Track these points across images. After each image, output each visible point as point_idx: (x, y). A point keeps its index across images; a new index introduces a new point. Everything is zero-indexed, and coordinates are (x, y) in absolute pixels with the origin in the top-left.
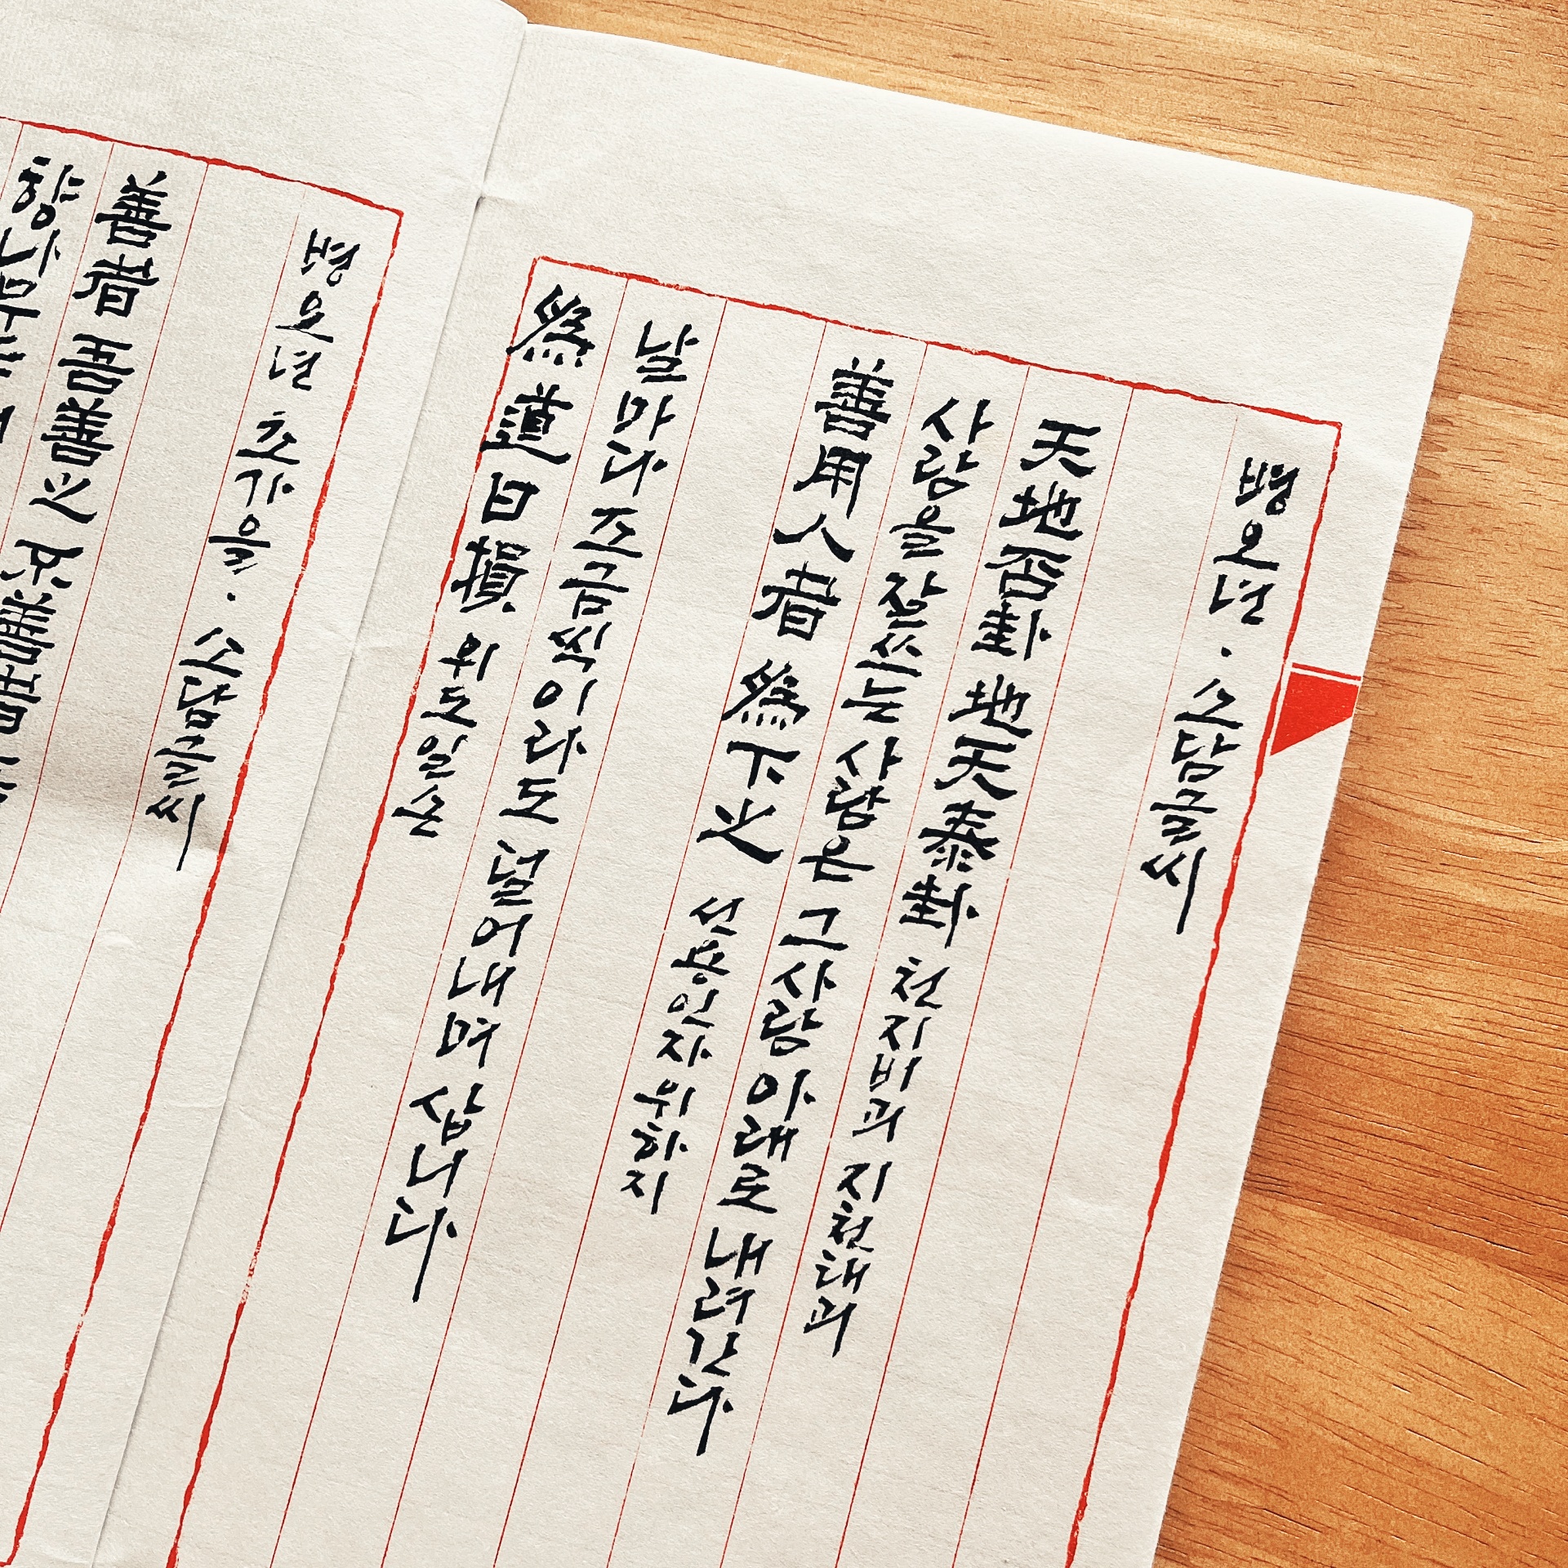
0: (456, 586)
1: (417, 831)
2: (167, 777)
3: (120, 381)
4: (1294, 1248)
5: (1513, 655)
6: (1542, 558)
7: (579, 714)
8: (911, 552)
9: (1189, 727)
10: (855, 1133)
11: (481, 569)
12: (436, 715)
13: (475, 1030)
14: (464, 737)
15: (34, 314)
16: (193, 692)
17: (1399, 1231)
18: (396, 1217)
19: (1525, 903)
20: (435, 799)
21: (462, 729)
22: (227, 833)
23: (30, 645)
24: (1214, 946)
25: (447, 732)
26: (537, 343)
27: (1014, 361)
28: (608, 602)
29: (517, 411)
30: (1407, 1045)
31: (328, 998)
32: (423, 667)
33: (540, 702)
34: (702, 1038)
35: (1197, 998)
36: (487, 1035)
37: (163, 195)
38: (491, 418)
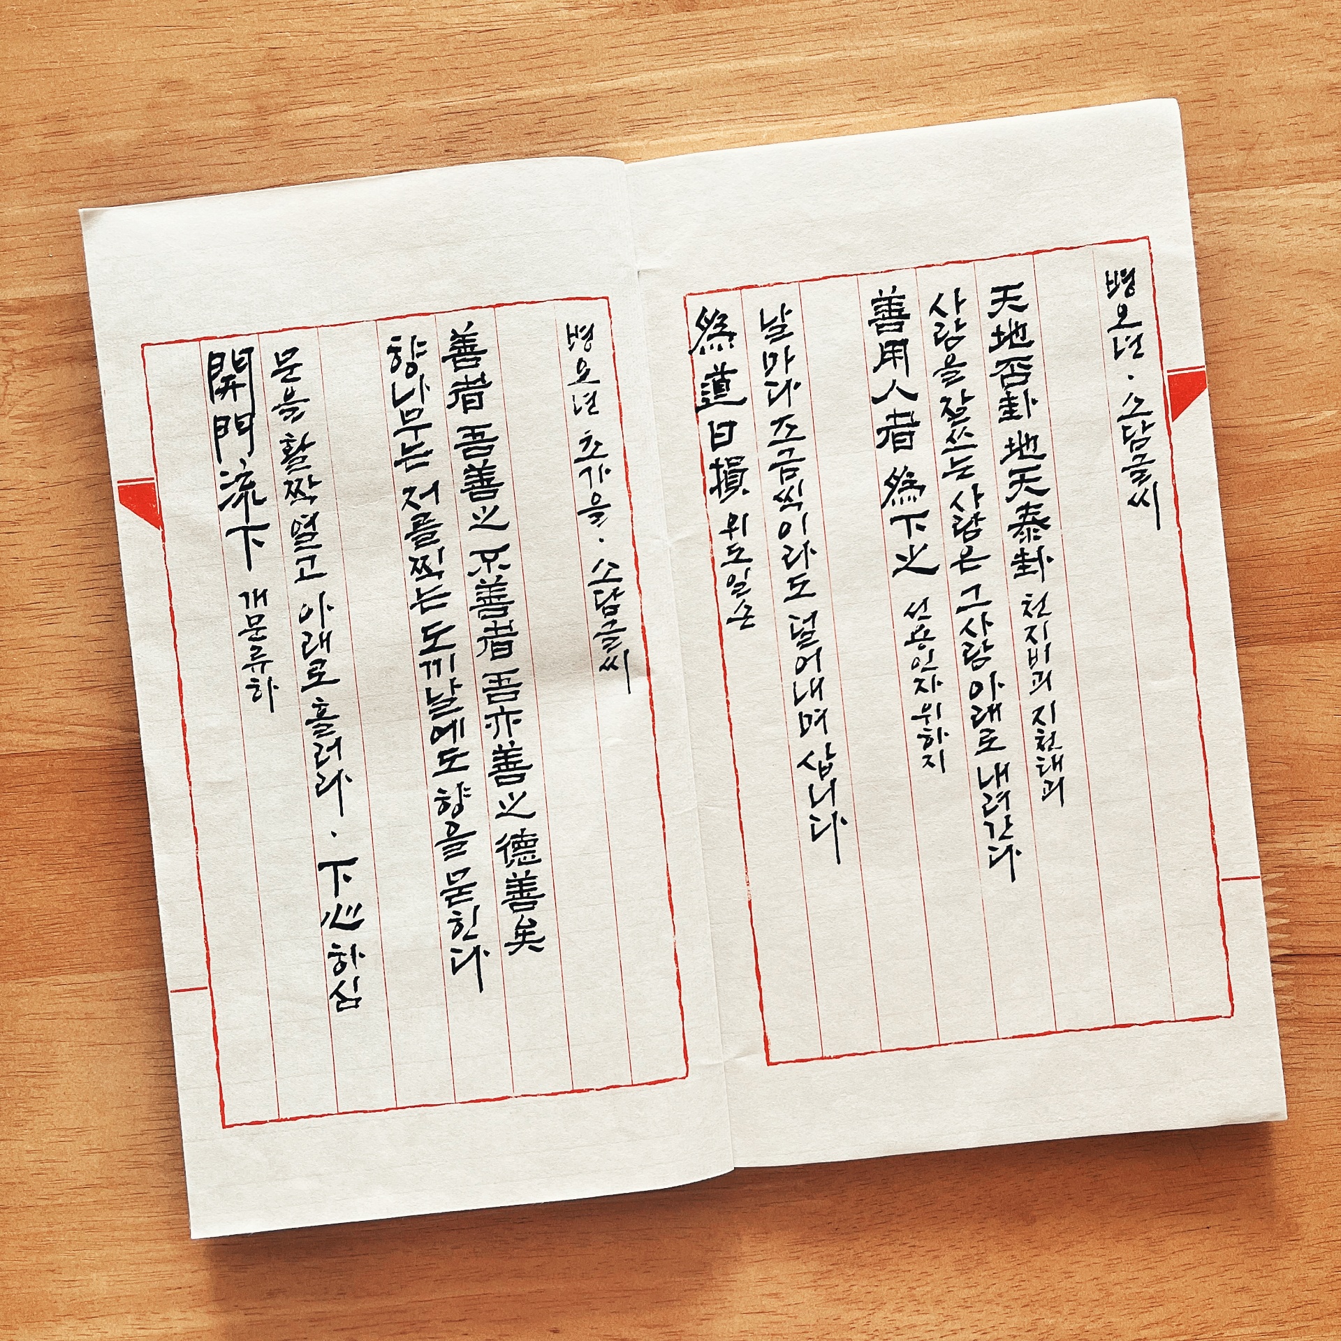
0: (712, 491)
1: (743, 627)
2: (604, 648)
3: (493, 446)
4: (1263, 668)
5: (1267, 324)
6: (1266, 268)
7: (805, 534)
8: (948, 383)
9: (1125, 422)
10: (1031, 693)
11: (722, 476)
12: (728, 563)
13: (815, 717)
14: (749, 569)
15: (429, 425)
16: (601, 598)
17: (1311, 639)
18: (813, 826)
19: (1318, 450)
20: (746, 606)
21: (746, 565)
22: (648, 665)
23: (500, 606)
24: (1179, 529)
25: (738, 569)
26: (704, 343)
27: (965, 262)
28: (797, 469)
29: (708, 384)
30: (1283, 545)
31: (731, 730)
32: (711, 540)
33: (781, 536)
34: (934, 676)
35: (1179, 559)
36: (823, 716)
37: (475, 334)
38: (695, 393)
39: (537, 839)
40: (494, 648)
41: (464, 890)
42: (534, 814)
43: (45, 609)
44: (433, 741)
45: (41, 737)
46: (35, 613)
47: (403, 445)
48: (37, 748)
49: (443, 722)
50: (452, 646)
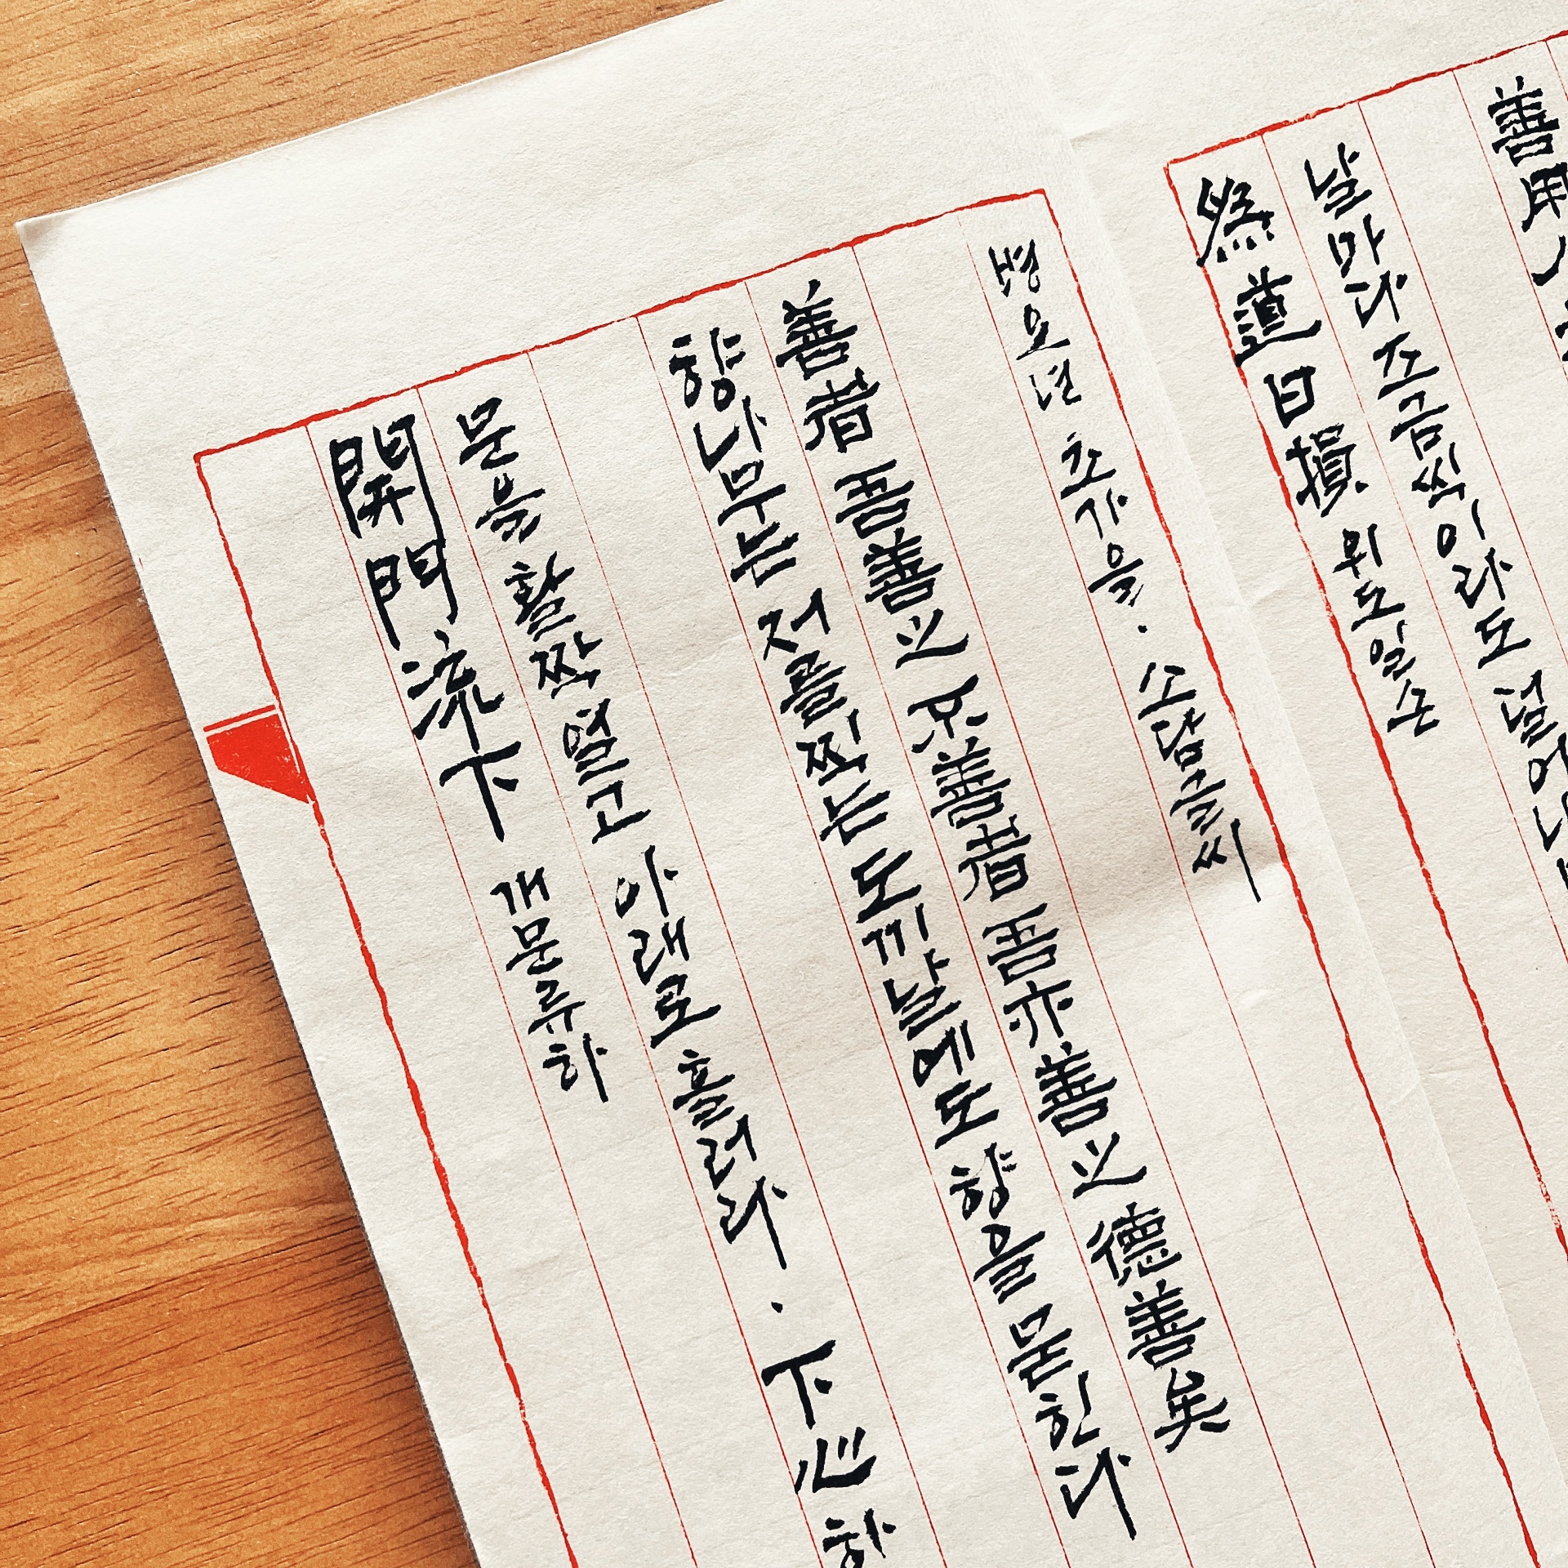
0: (1301, 498)
1: (1419, 730)
2: (1194, 827)
3: (907, 501)
7: (1483, 538)
11: (1313, 469)
12: (1364, 620)
14: (1402, 623)
15: (781, 489)
16: (1167, 736)
20: (1415, 692)
21: (1396, 617)
22: (1278, 839)
23: (986, 795)
25: (1384, 629)
26: (1220, 240)
28: (1439, 427)
29: (1246, 312)
31: (1445, 923)
32: (1322, 586)
33: (1444, 550)
37: (828, 301)
38: (1227, 333)
39: (1162, 1218)
40: (993, 876)
41: (1051, 1350)
42: (1143, 1171)
43: (94, 1011)
44: (920, 1079)
45: (142, 1260)
46: (77, 1023)
47: (741, 536)
48: (137, 1283)
49: (930, 1038)
50: (915, 891)
